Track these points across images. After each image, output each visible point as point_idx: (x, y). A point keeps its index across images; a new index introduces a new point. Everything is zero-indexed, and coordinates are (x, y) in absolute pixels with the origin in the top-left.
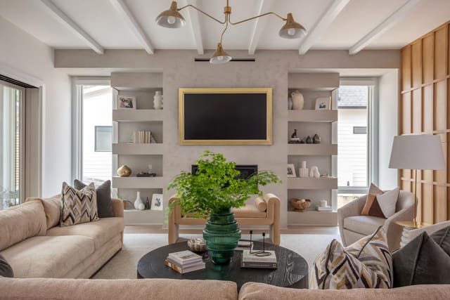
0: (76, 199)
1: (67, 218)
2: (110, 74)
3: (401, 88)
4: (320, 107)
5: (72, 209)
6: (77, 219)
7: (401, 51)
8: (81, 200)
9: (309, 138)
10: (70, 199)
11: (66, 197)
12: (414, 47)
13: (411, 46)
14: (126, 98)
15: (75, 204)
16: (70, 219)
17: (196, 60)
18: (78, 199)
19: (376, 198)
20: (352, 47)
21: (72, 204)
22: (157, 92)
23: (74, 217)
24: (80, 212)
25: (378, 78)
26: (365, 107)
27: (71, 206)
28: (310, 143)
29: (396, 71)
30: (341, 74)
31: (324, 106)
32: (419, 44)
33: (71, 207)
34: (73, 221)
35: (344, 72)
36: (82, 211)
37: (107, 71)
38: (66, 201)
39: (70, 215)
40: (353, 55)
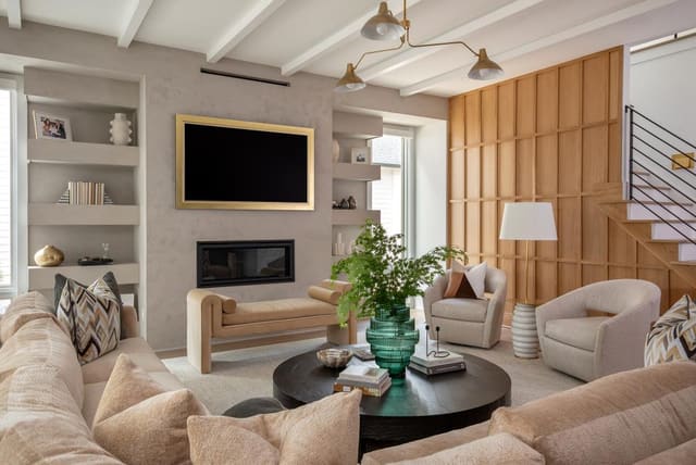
0: (98, 309)
1: (88, 346)
2: (21, 70)
3: (450, 145)
4: (358, 160)
5: (94, 328)
6: (104, 347)
7: (451, 101)
8: (107, 311)
9: (344, 200)
10: (89, 310)
11: (78, 308)
12: (468, 99)
13: (465, 96)
14: (53, 118)
15: (98, 319)
16: (93, 347)
17: (203, 71)
18: (101, 308)
19: (464, 276)
20: (404, 88)
21: (94, 319)
22: (118, 115)
23: (100, 343)
24: (106, 332)
25: (415, 129)
26: (398, 166)
27: (91, 323)
28: (346, 208)
29: (443, 124)
30: (385, 119)
31: (363, 160)
32: (477, 96)
33: (93, 325)
34: (99, 351)
35: (388, 117)
36: (109, 330)
37: (17, 63)
38: (80, 315)
39: (92, 341)
40: (403, 98)
